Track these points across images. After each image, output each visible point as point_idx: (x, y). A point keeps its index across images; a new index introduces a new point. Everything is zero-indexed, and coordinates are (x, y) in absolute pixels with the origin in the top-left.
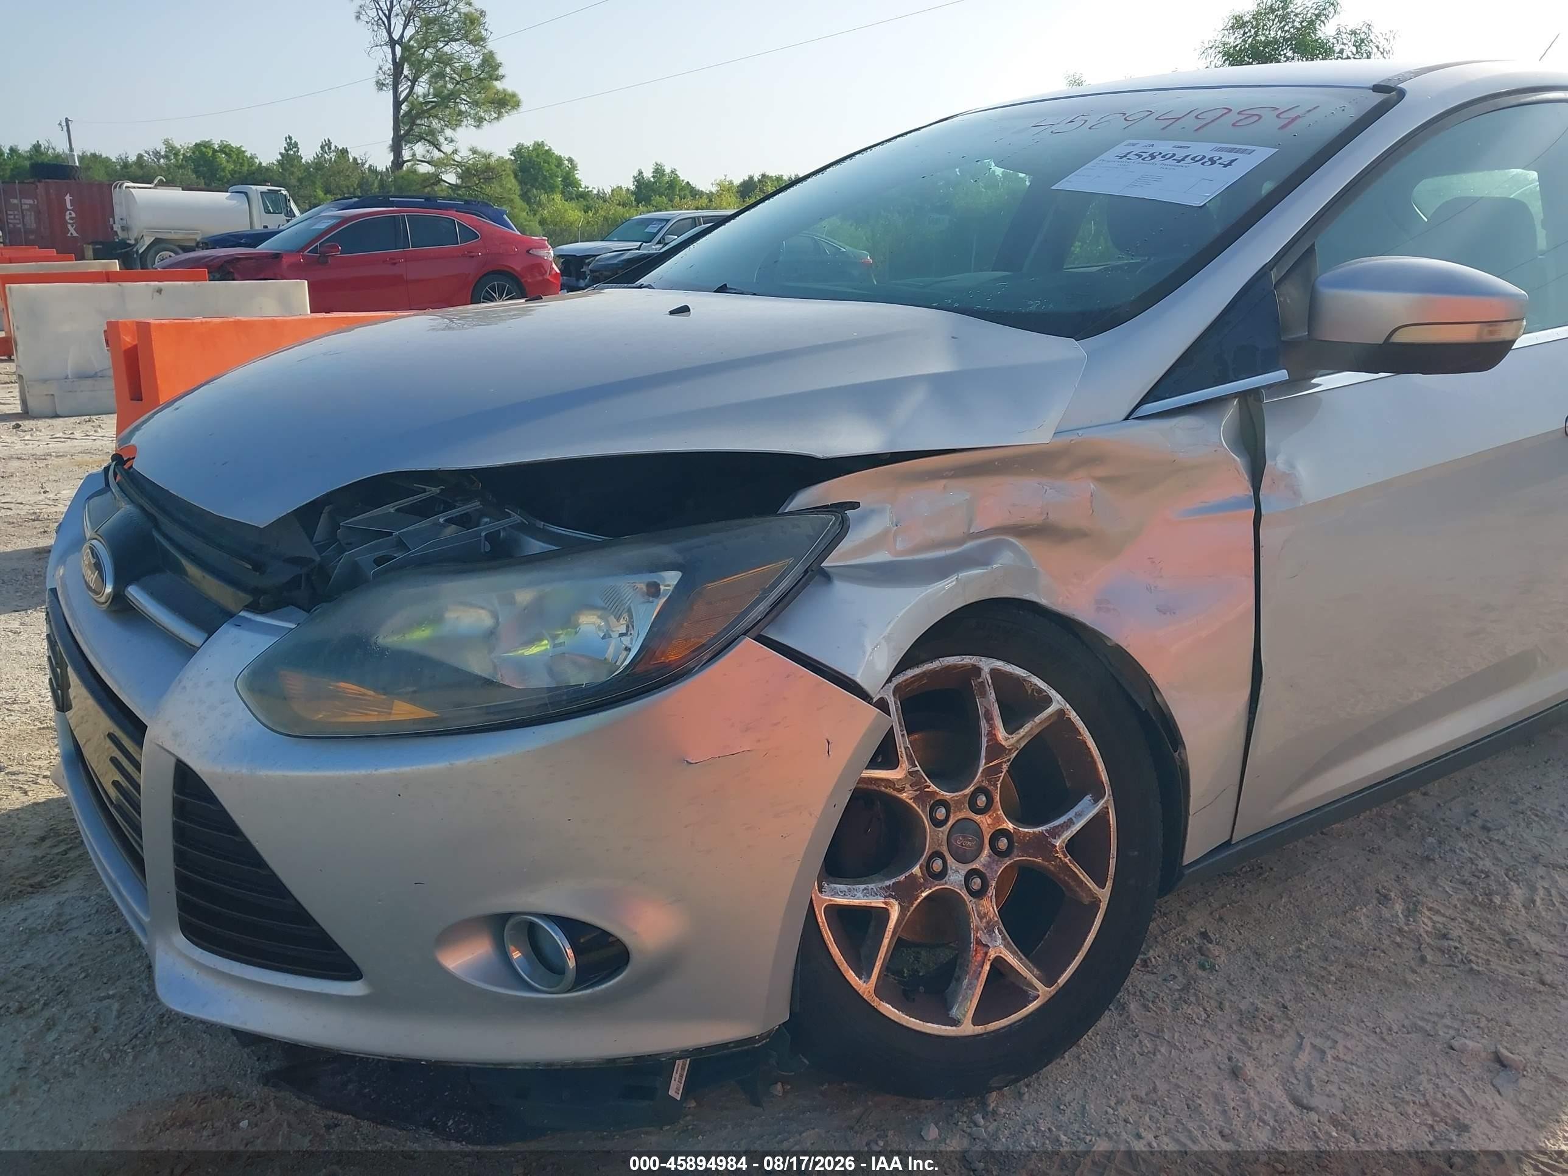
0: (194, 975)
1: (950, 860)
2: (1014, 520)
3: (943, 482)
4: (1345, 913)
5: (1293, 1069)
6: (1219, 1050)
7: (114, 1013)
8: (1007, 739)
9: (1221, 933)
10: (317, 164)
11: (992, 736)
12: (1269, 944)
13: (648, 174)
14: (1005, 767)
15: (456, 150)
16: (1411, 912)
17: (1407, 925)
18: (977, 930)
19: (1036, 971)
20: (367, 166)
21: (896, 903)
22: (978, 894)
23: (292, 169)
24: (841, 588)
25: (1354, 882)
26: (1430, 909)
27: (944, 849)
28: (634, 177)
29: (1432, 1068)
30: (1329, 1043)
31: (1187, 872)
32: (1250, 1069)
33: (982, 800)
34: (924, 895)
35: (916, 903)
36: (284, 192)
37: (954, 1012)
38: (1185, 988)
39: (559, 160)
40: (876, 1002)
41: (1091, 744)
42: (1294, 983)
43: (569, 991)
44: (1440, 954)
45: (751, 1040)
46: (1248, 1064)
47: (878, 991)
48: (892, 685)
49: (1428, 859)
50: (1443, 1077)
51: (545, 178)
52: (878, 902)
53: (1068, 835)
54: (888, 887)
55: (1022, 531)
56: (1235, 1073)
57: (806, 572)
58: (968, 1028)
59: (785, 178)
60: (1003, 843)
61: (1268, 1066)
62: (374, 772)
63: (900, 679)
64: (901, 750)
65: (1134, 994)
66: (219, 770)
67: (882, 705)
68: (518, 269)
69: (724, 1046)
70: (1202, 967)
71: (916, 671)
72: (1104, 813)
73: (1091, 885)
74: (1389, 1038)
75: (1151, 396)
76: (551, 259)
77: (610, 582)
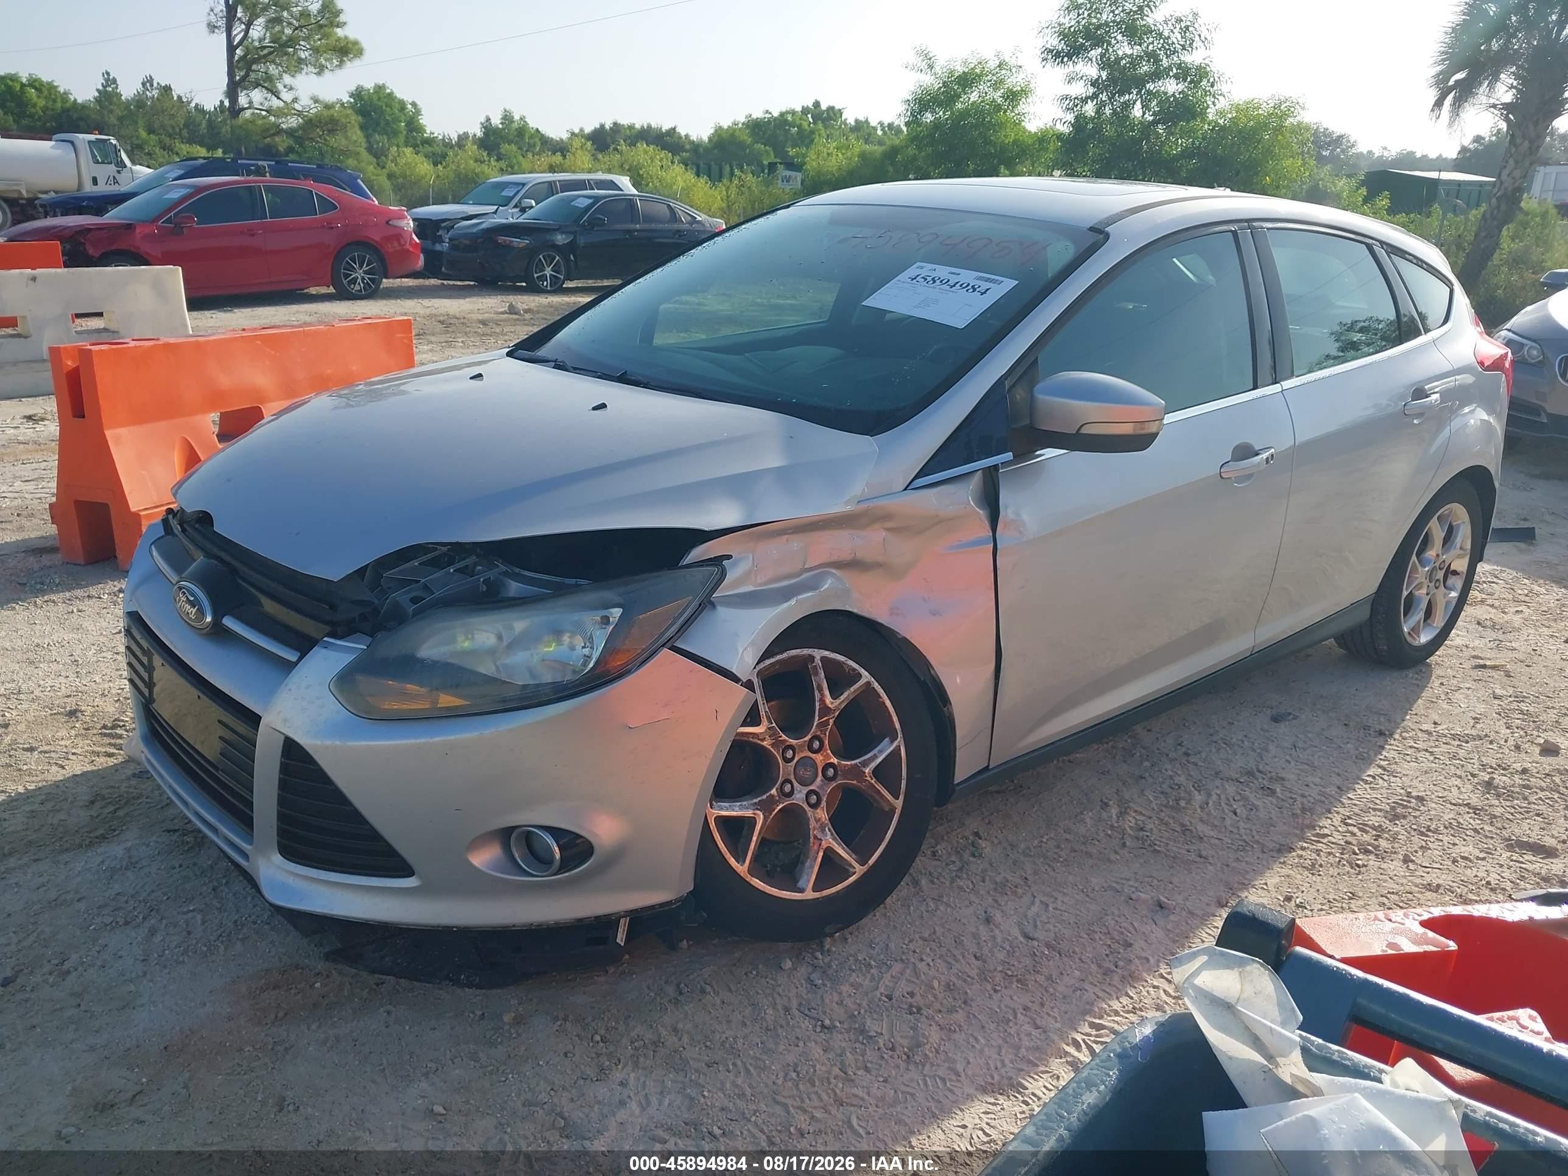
0: (291, 880)
1: (796, 784)
2: (834, 559)
3: (786, 536)
4: (1076, 816)
5: (1026, 916)
6: (979, 907)
7: (199, 922)
8: (832, 703)
9: (988, 833)
10: (138, 101)
11: (822, 701)
12: (1021, 838)
13: (496, 121)
14: (831, 721)
15: (296, 98)
16: (1122, 814)
17: (1117, 822)
18: (814, 829)
19: (854, 856)
20: (193, 105)
21: (760, 813)
22: (814, 806)
23: (112, 107)
24: (722, 612)
25: (1086, 795)
26: (1136, 811)
27: (792, 778)
28: (481, 123)
29: (1116, 912)
30: (1052, 900)
31: (957, 788)
32: (998, 917)
33: (816, 745)
34: (779, 808)
35: (774, 813)
36: (114, 142)
37: (800, 884)
38: (961, 869)
39: (402, 105)
40: (749, 878)
41: (888, 703)
42: (1035, 864)
43: (555, 875)
44: (1136, 840)
45: (670, 903)
46: (997, 915)
47: (750, 871)
48: (756, 671)
49: (1142, 777)
50: (1122, 917)
51: (388, 123)
52: (749, 813)
53: (873, 765)
54: (756, 803)
55: (839, 565)
56: (988, 920)
57: (700, 605)
58: (809, 895)
59: (638, 126)
60: (831, 772)
61: (1011, 915)
62: (430, 740)
63: (762, 666)
64: (762, 713)
65: (925, 874)
66: (319, 742)
67: (749, 685)
68: (377, 239)
69: (653, 907)
70: (973, 855)
71: (772, 660)
72: (897, 750)
73: (889, 797)
74: (1091, 895)
75: (921, 474)
76: (411, 230)
77: (576, 617)
